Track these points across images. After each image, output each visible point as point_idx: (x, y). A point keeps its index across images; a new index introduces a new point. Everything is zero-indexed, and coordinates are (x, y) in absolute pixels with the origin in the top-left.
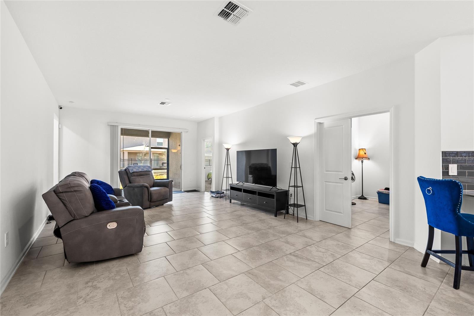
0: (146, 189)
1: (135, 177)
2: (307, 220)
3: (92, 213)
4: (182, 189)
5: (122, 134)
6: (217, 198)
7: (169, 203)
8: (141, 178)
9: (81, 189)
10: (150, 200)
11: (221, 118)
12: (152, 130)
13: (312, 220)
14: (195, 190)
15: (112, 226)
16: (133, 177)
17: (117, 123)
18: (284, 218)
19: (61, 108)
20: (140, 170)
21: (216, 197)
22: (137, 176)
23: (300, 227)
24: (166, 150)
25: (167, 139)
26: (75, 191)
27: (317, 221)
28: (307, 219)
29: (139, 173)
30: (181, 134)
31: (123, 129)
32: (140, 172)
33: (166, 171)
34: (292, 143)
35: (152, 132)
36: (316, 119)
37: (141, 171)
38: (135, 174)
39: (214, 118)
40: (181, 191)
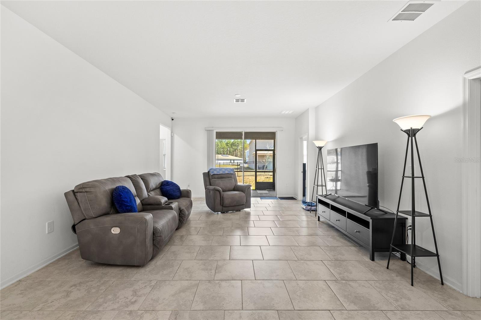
0: (218, 193)
1: (215, 179)
2: (444, 286)
3: (106, 214)
4: (277, 195)
5: (217, 138)
6: (307, 211)
7: (247, 210)
8: (221, 180)
9: (92, 191)
10: (222, 204)
11: (317, 108)
12: (245, 131)
13: (458, 290)
14: (293, 197)
15: (116, 231)
16: (214, 179)
17: (213, 127)
18: (388, 268)
19: (173, 120)
20: (221, 172)
21: (306, 209)
22: (218, 178)
23: (409, 299)
24: (272, 152)
25: (273, 140)
26: (86, 192)
27: (470, 295)
28: (442, 284)
29: (220, 176)
30: (276, 133)
31: (217, 132)
32: (220, 174)
33: (272, 174)
34: (404, 129)
35: (246, 133)
36: (466, 73)
37: (222, 174)
38: (216, 176)
39: (308, 109)
40: (276, 197)
